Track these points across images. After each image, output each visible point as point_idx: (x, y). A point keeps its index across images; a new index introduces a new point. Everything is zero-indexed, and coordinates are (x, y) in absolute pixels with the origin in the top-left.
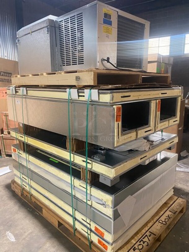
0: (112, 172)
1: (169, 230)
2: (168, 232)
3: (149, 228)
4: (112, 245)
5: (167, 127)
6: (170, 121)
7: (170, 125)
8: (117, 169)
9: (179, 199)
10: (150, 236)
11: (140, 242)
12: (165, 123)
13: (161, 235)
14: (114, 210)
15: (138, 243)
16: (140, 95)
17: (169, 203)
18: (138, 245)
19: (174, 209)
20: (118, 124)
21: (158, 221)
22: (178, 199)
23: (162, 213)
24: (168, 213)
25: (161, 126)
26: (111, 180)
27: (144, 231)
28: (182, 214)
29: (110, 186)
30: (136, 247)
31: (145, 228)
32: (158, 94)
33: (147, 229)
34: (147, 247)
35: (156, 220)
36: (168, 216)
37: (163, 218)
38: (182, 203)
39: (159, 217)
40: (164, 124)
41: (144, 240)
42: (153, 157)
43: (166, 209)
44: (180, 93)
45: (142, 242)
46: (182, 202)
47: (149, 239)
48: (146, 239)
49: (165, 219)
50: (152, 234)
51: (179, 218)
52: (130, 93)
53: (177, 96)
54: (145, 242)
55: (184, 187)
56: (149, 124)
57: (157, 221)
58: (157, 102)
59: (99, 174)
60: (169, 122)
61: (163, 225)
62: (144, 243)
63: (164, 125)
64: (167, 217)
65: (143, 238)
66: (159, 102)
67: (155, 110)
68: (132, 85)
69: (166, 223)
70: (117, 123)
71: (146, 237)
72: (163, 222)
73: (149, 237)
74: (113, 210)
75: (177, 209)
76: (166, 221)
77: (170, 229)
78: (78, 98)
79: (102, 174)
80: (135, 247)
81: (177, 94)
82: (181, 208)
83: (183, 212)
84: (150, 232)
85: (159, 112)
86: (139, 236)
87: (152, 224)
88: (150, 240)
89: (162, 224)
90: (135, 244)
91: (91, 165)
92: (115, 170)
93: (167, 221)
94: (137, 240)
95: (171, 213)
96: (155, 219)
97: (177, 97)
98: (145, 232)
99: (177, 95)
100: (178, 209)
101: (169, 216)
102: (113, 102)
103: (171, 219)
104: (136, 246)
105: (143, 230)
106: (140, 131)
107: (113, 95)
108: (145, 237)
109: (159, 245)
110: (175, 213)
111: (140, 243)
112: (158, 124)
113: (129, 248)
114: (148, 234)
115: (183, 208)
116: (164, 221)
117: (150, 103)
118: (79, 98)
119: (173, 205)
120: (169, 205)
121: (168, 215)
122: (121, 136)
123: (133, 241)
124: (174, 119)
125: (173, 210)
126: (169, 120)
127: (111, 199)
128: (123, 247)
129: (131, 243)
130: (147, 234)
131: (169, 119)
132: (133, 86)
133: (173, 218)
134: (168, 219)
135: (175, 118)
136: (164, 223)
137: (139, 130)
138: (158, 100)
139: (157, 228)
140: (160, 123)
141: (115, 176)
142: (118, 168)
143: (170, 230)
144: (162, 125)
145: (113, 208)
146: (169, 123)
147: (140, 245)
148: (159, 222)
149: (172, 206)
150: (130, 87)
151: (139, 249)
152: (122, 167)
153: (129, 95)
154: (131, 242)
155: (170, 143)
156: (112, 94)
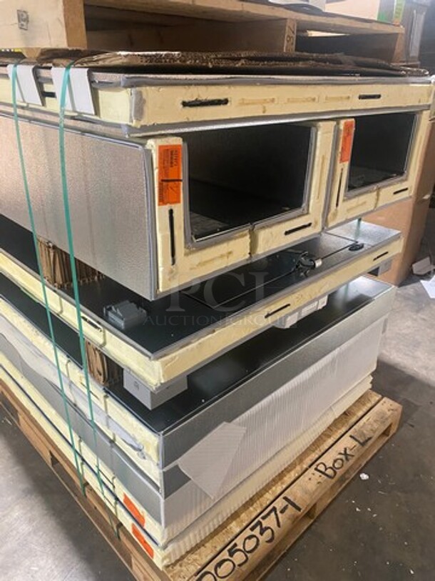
0: (153, 369)
1: (341, 486)
2: (340, 490)
3: (284, 486)
4: (165, 547)
5: (372, 211)
6: (384, 192)
7: (380, 204)
8: (172, 359)
9: (385, 402)
10: (282, 512)
11: (252, 529)
12: (362, 199)
13: (315, 505)
14: (164, 473)
15: (248, 532)
16: (273, 100)
17: (354, 414)
18: (246, 539)
19: (365, 432)
20: (171, 212)
21: (314, 466)
22: (382, 402)
23: (330, 441)
24: (347, 442)
25: (348, 210)
26: (151, 393)
27: (269, 496)
28: (387, 438)
29: (150, 408)
30: (238, 543)
31: (274, 488)
32: (349, 98)
33: (278, 489)
34: (269, 544)
35: (310, 462)
36: (345, 454)
37: (328, 459)
38: (389, 413)
39: (320, 454)
40: (360, 202)
41: (265, 524)
42: (316, 303)
43: (344, 430)
44: (429, 96)
45: (258, 528)
46: (389, 410)
47: (280, 520)
48: (270, 522)
49: (335, 461)
50: (290, 506)
51: (375, 451)
52: (226, 88)
53: (418, 106)
54: (267, 528)
55: (405, 362)
56: (304, 205)
57: (310, 466)
58: (342, 127)
59: (123, 367)
60: (378, 195)
61: (326, 477)
62: (261, 534)
63: (358, 206)
64: (340, 454)
65: (264, 518)
66: (347, 127)
67: (328, 156)
68: (234, 55)
69: (335, 473)
70: (167, 208)
71: (273, 514)
72: (326, 469)
73: (280, 515)
74: (161, 471)
75: (372, 430)
76: (336, 465)
77: (344, 482)
78: (40, 104)
79: (129, 368)
80: (235, 545)
81: (420, 101)
82: (383, 428)
83: (388, 435)
84: (285, 498)
85: (346, 165)
86: (254, 510)
87: (297, 475)
88: (281, 524)
89: (323, 476)
90: (236, 537)
91: (102, 333)
92: (164, 364)
93: (338, 468)
94: (245, 524)
95: (356, 443)
96: (308, 461)
97: (417, 112)
98: (272, 498)
99: (417, 104)
100: (374, 432)
101: (348, 452)
102: (143, 123)
103: (351, 461)
104: (239, 541)
105: (268, 492)
106: (267, 231)
107: (139, 94)
108: (268, 514)
109: (309, 528)
110: (363, 444)
111: (253, 533)
112: (337, 205)
113: (219, 549)
114: (279, 504)
115: (390, 426)
116: (331, 465)
117: (313, 130)
118: (44, 104)
119: (364, 419)
120: (354, 419)
121: (345, 449)
122: (186, 255)
123: (235, 527)
124: (398, 185)
125: (363, 432)
126: (379, 189)
127: (156, 443)
128: (203, 545)
129: (226, 531)
130: (276, 506)
131: (380, 185)
132: (239, 59)
133: (356, 457)
134: (341, 460)
135: (403, 181)
136: (330, 472)
137: (263, 228)
138: (343, 122)
139: (308, 487)
140: (347, 198)
141: (163, 381)
142: (175, 357)
143: (344, 485)
144: (354, 205)
145: (161, 466)
146: (378, 200)
147: (250, 537)
148: (316, 469)
149: (361, 423)
150: (223, 64)
151: (245, 552)
152: (192, 349)
153: (222, 98)
154: (228, 528)
155: (375, 259)
156: (134, 90)
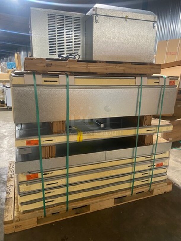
9: (11, 217)
36: (9, 193)
46: (7, 215)
49: (10, 190)
69: (7, 188)
72: (10, 187)
84: (13, 177)
95: (9, 197)
101: (9, 194)
121: (10, 194)
125: (9, 201)
149: (13, 203)
